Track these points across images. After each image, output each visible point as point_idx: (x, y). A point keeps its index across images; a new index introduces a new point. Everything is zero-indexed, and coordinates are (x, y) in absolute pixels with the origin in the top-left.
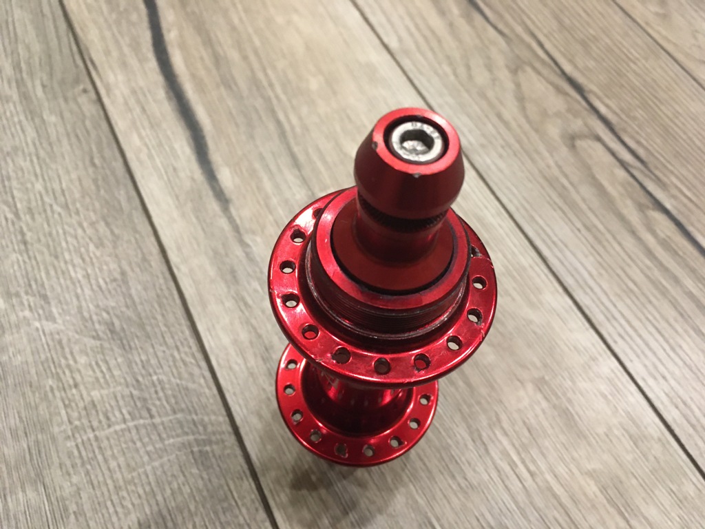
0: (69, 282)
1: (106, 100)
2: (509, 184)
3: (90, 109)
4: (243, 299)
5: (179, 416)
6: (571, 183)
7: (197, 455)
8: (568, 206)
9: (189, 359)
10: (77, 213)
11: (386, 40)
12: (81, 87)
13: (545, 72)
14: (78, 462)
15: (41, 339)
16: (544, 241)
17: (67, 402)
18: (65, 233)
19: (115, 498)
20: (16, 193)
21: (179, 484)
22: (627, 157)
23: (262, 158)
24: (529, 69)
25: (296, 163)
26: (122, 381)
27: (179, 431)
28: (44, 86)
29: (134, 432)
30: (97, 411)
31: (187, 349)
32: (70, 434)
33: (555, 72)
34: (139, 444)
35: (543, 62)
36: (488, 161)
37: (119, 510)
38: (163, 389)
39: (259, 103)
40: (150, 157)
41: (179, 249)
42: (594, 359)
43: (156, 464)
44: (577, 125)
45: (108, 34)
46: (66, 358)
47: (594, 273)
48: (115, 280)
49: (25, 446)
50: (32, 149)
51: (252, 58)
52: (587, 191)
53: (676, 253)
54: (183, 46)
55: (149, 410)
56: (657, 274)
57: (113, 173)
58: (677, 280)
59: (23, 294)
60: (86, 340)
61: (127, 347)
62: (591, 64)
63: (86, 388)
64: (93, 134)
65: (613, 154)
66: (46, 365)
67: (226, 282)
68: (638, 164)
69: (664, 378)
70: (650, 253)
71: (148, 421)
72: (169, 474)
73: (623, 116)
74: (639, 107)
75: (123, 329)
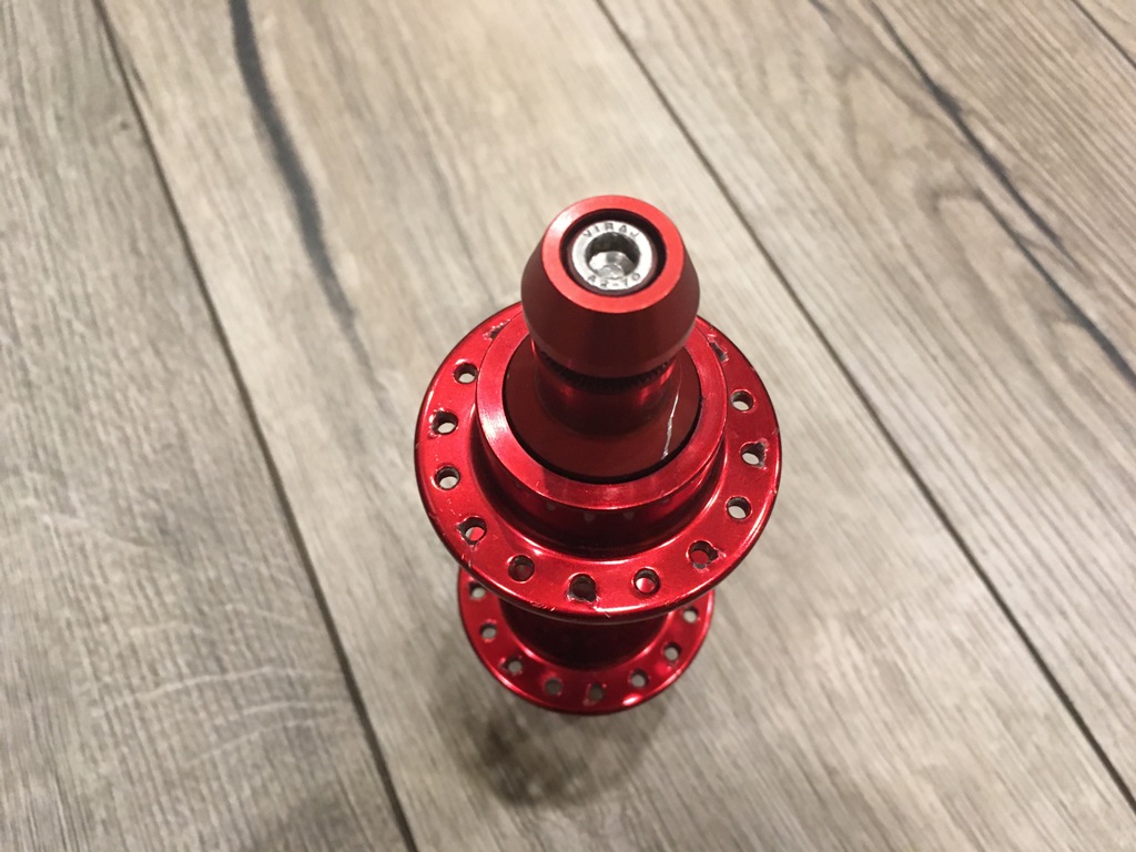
0: (96, 451)
1: (157, 141)
2: (820, 279)
3: (132, 156)
4: (372, 479)
5: (267, 670)
6: (928, 277)
7: (293, 734)
8: (920, 316)
9: (283, 578)
10: (111, 333)
11: (623, 26)
12: (118, 119)
13: (894, 76)
14: (109, 741)
15: (52, 544)
16: (873, 378)
17: (92, 645)
18: (91, 367)
19: (164, 799)
20: (13, 301)
21: (263, 779)
22: (1026, 227)
23: (409, 236)
24: (866, 73)
25: (466, 248)
26: (178, 612)
27: (266, 695)
28: (59, 119)
29: (195, 695)
30: (138, 661)
31: (280, 561)
32: (96, 695)
33: (912, 78)
34: (203, 715)
35: (892, 59)
36: (787, 237)
37: (171, 818)
38: (241, 626)
39: (406, 141)
40: (228, 237)
41: (271, 394)
42: (947, 581)
43: (229, 746)
44: (944, 172)
45: (162, 24)
46: (91, 575)
47: (956, 432)
48: (169, 446)
49: (29, 715)
50: (39, 226)
51: (398, 61)
52: (953, 289)
53: (1100, 398)
54: (284, 44)
55: (218, 660)
56: (1063, 434)
57: (169, 267)
58: (1096, 444)
59: (25, 471)
60: (121, 545)
61: (186, 558)
62: (975, 60)
63: (122, 623)
64: (137, 200)
65: (1003, 222)
66: (59, 585)
67: (345, 448)
68: (1045, 241)
69: (1063, 614)
70: (1054, 398)
71: (217, 678)
72: (249, 762)
73: (1026, 155)
74: (1055, 139)
75: (180, 529)
